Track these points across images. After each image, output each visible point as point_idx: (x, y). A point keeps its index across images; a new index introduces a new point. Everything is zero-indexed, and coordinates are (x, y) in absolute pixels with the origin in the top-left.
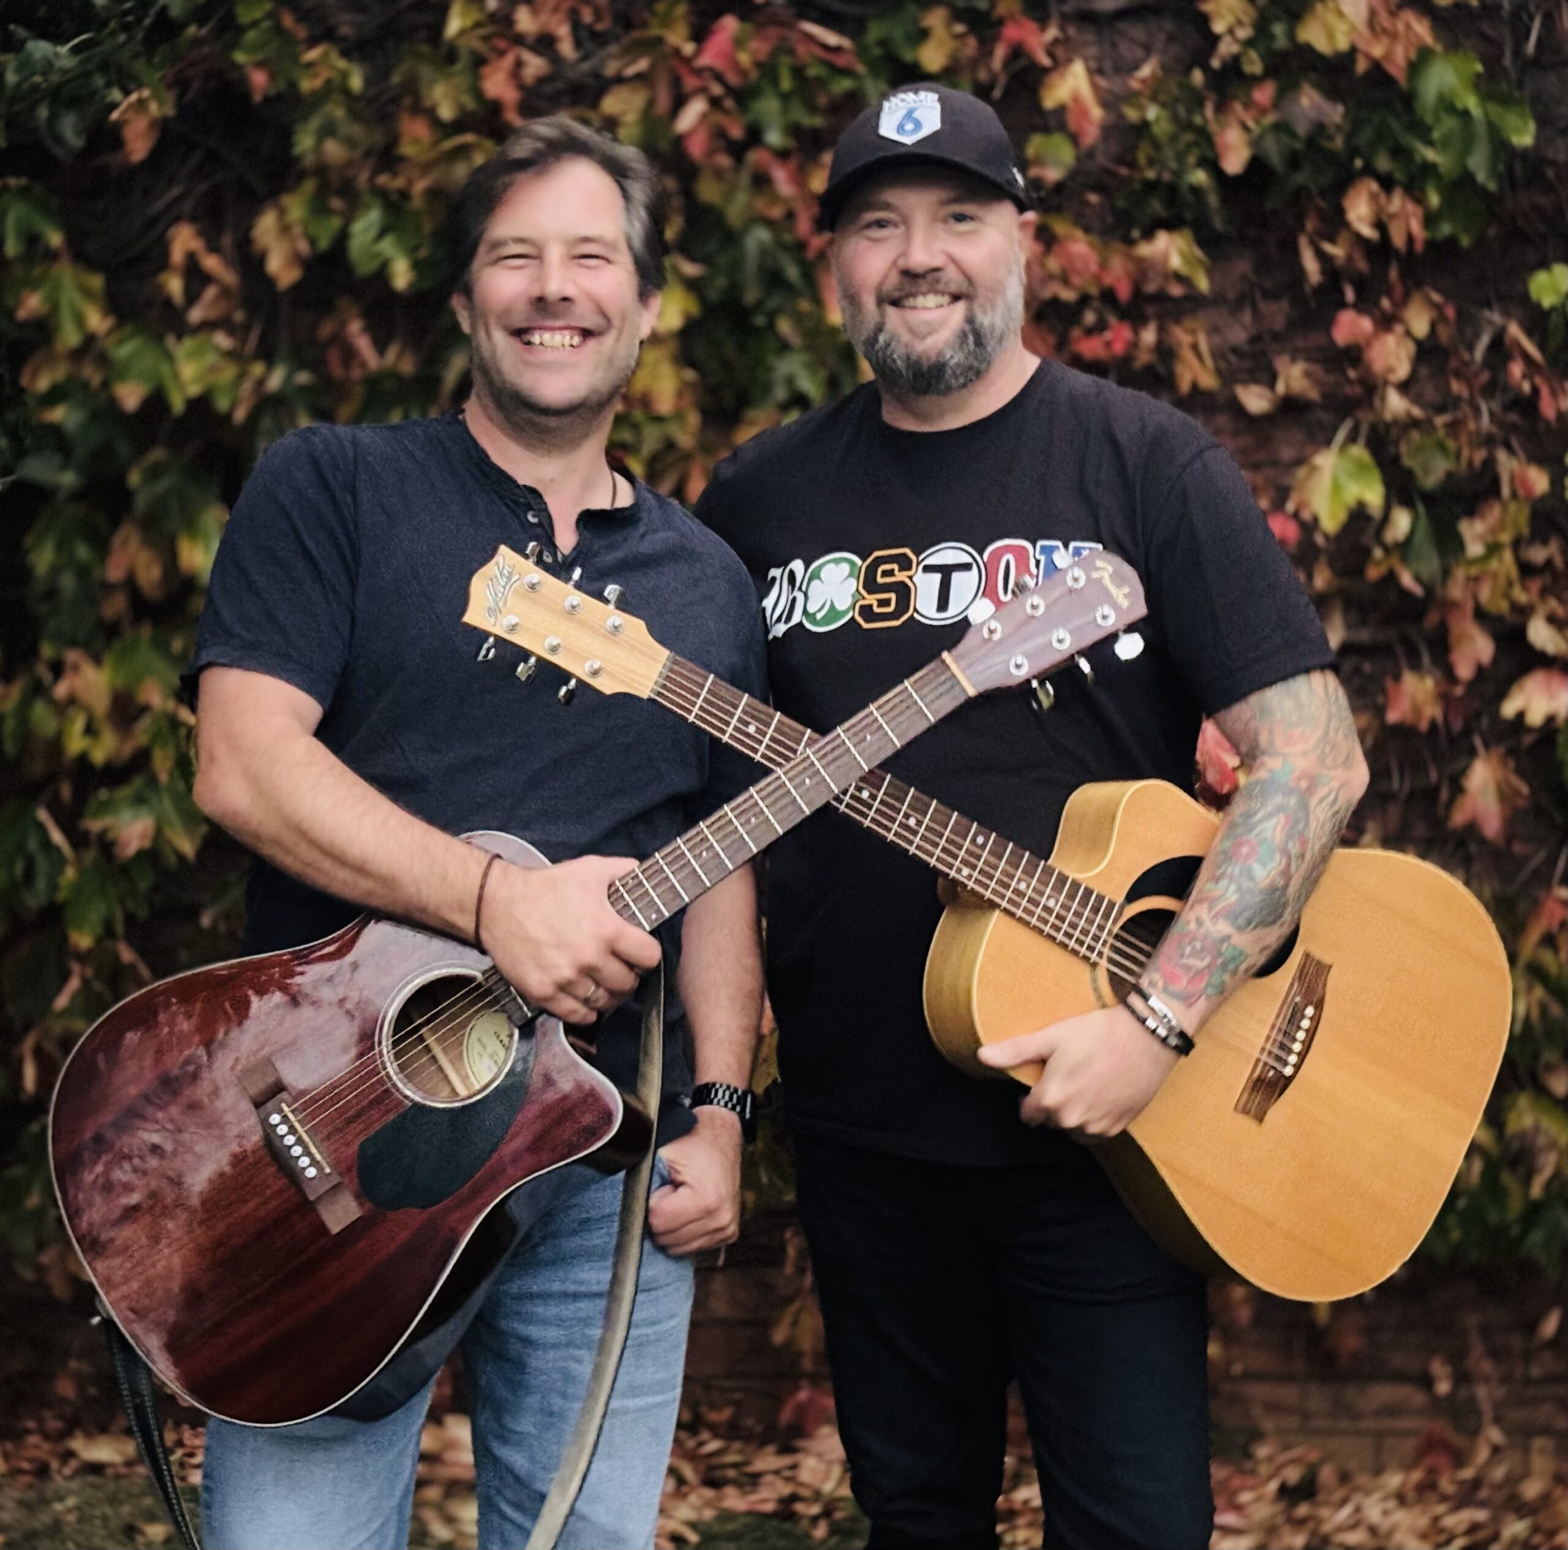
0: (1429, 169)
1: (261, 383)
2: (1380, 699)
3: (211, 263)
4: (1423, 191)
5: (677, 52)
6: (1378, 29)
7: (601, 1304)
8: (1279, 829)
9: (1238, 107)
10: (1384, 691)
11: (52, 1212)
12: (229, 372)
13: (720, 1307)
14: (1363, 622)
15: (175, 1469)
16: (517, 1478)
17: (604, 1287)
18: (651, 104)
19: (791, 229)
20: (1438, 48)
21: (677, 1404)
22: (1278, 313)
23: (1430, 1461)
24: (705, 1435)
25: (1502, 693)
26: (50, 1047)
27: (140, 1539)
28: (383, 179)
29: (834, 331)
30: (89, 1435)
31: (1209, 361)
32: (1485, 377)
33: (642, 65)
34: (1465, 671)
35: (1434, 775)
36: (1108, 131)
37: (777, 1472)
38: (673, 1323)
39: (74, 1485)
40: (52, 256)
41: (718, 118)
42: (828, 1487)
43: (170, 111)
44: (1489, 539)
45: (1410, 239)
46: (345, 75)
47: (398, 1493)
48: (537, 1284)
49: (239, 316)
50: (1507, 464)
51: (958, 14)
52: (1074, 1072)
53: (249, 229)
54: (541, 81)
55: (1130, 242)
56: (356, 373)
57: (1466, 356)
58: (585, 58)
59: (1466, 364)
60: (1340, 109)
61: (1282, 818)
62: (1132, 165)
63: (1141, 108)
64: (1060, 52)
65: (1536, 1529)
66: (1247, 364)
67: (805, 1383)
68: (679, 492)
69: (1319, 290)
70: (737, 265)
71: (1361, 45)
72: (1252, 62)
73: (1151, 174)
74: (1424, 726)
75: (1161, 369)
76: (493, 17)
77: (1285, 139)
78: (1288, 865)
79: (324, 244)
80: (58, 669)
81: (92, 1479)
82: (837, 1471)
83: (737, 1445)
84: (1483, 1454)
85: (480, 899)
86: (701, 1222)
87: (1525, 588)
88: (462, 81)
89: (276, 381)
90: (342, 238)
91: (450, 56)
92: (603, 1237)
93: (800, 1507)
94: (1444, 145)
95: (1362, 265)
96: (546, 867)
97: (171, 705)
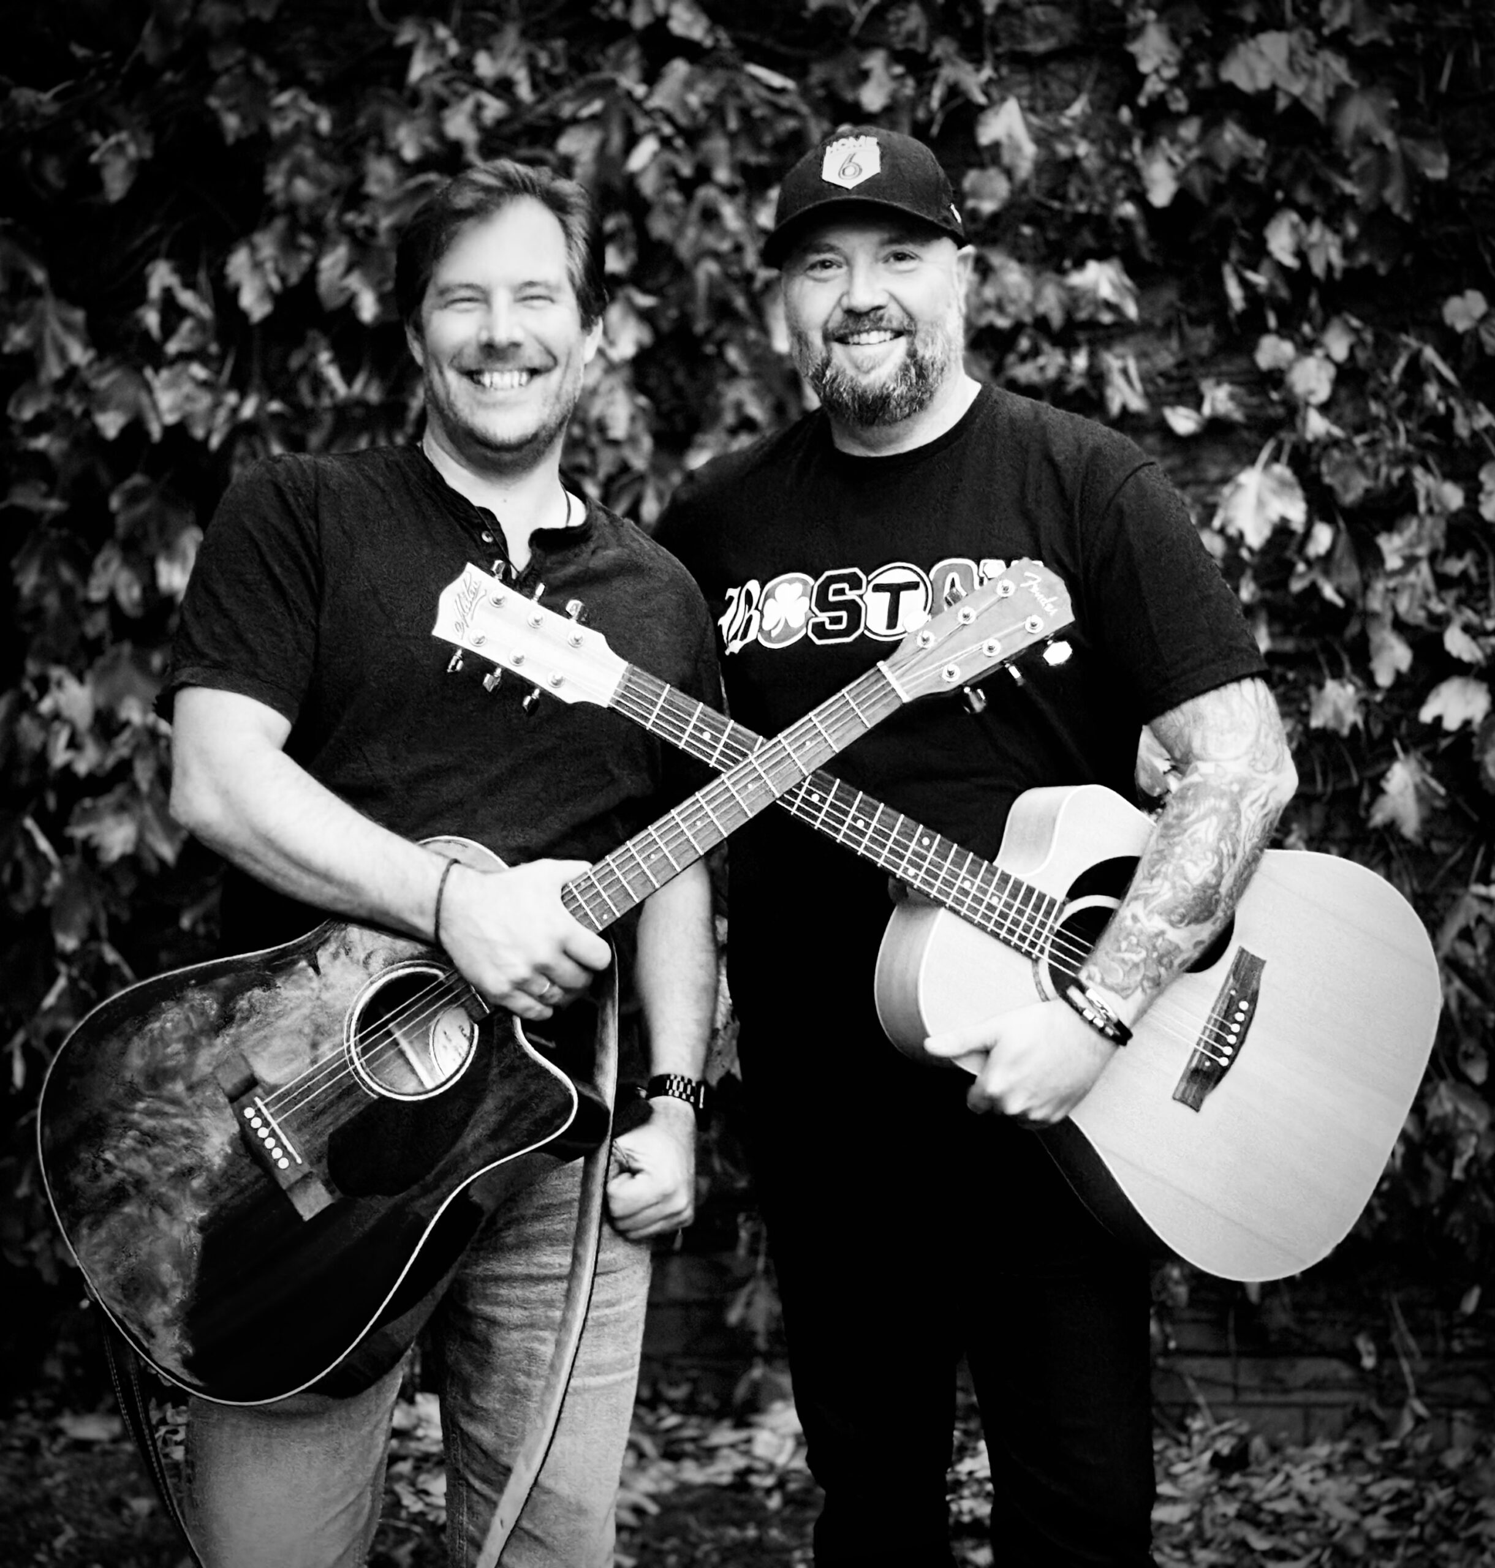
0: (1348, 201)
1: (235, 411)
2: (1304, 707)
3: (186, 298)
4: (1341, 221)
5: (629, 94)
6: (1297, 68)
7: (564, 1285)
8: (1211, 830)
9: (1164, 142)
10: (1307, 697)
11: (42, 1201)
12: (205, 401)
13: (676, 1288)
14: (1286, 633)
15: (159, 1444)
16: (484, 1452)
17: (566, 1271)
18: (603, 145)
19: (740, 262)
20: (1355, 84)
21: (635, 1383)
22: (1204, 338)
23: (1355, 1432)
24: (663, 1410)
25: (1420, 701)
26: (37, 1043)
27: (126, 1513)
28: (350, 217)
29: (780, 358)
30: (77, 1413)
31: (1138, 386)
32: (1402, 398)
33: (597, 106)
34: (1384, 679)
35: (1355, 779)
36: (1040, 168)
37: (733, 1446)
38: (632, 1303)
39: (63, 1461)
40: (36, 292)
41: (669, 156)
42: (781, 1460)
43: (148, 153)
44: (1407, 552)
45: (1330, 267)
46: (314, 119)
47: (372, 1466)
48: (501, 1267)
49: (214, 348)
50: (1423, 481)
51: (896, 57)
52: (1015, 1062)
53: (224, 264)
54: (500, 122)
55: (1062, 272)
56: (326, 401)
57: (1384, 379)
58: (541, 100)
59: (1384, 386)
60: (1262, 144)
61: (1214, 820)
62: (1063, 198)
63: (1072, 145)
64: (995, 93)
65: (1458, 1497)
66: (1174, 387)
67: (759, 1361)
68: (634, 512)
69: (1242, 316)
70: (688, 296)
71: (1281, 83)
72: (1177, 100)
73: (1082, 208)
74: (1345, 731)
75: (1093, 394)
76: (454, 62)
77: (1208, 171)
78: (1221, 864)
79: (294, 278)
80: (43, 686)
81: (80, 1455)
82: (790, 1445)
83: (694, 1421)
84: (1408, 1424)
85: (439, 901)
86: (660, 1206)
87: (1442, 601)
88: (424, 123)
89: (248, 410)
90: (312, 273)
91: (414, 99)
92: (562, 1224)
93: (755, 1480)
94: (1360, 179)
95: (1283, 292)
96: (501, 870)
97: (152, 717)
